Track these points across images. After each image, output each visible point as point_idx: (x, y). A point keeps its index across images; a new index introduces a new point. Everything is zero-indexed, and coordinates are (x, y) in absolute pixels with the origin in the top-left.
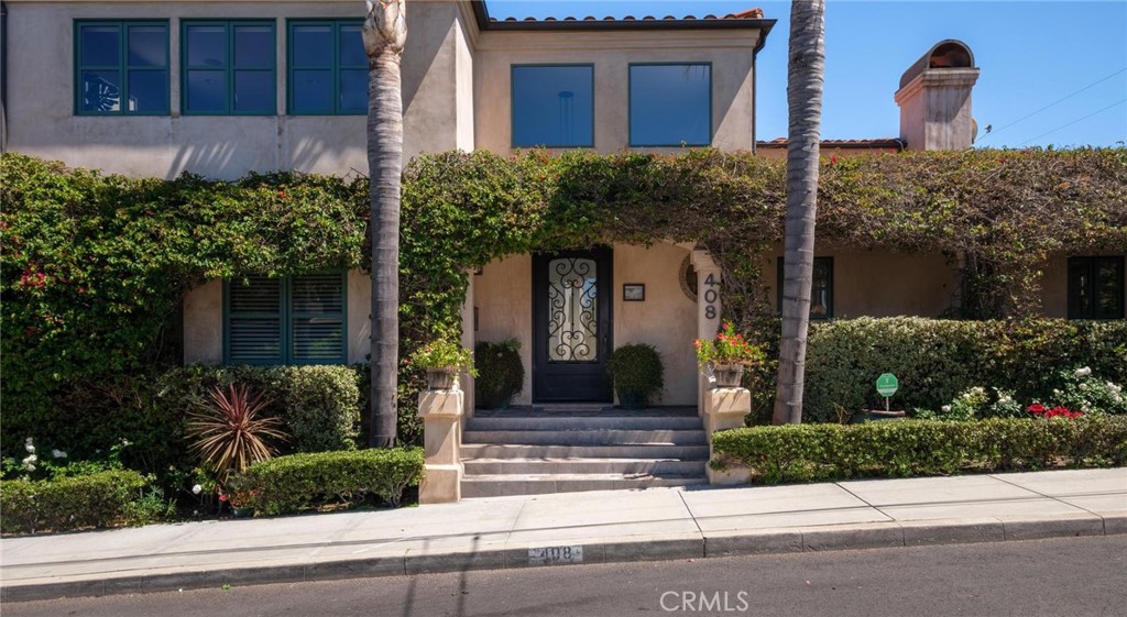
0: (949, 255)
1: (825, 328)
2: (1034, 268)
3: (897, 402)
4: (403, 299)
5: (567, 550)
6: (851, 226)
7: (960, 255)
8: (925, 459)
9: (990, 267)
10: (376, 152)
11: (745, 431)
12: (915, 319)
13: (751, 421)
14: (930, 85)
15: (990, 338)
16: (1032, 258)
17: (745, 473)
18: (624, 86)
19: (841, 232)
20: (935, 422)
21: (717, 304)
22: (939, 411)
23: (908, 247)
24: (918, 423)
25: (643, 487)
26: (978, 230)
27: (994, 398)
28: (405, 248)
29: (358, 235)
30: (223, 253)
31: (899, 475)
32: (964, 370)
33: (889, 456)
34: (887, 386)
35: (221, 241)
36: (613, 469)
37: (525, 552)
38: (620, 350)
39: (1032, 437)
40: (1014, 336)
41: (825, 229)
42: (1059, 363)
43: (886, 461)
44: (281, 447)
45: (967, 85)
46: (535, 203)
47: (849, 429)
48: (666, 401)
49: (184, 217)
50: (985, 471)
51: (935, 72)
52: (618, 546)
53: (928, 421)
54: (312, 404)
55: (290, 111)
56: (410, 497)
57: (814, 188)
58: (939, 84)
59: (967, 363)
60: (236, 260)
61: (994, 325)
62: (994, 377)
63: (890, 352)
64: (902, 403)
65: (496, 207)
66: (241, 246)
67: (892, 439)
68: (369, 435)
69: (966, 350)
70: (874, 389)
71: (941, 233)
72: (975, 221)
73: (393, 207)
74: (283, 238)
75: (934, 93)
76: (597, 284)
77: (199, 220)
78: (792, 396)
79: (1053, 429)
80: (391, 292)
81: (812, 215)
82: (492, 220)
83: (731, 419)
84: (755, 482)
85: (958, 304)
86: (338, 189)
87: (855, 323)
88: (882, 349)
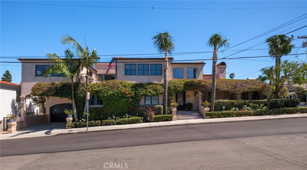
0: (229, 92)
1: (216, 101)
2: (240, 94)
3: (225, 109)
4: (168, 98)
5: (198, 123)
6: (219, 89)
7: (231, 92)
8: (229, 115)
9: (235, 94)
10: (165, 80)
11: (209, 112)
12: (227, 100)
13: (209, 111)
14: (220, 68)
15: (235, 102)
16: (240, 93)
17: (209, 117)
18: (187, 71)
19: (218, 90)
20: (230, 111)
21: (202, 98)
22: (230, 110)
23: (225, 92)
24: (227, 112)
25: (197, 119)
26: (234, 90)
27: (236, 109)
28: (168, 92)
29: (163, 90)
30: (150, 92)
31: (226, 117)
32: (232, 106)
33: (225, 115)
34: (224, 107)
35: (149, 91)
36: (193, 117)
37: (193, 123)
38: (187, 104)
39: (241, 113)
40: (238, 102)
41: (217, 90)
42: (242, 105)
43: (225, 116)
44: (155, 114)
45: (225, 68)
46: (182, 86)
47: (221, 112)
48: (193, 110)
49: (145, 88)
50: (235, 117)
51: (221, 66)
52: (203, 123)
53: (228, 111)
54: (158, 110)
55: (151, 75)
56: (171, 120)
57: (215, 85)
58: (221, 68)
59: (233, 105)
60: (151, 93)
61: (236, 101)
62: (236, 106)
63: (224, 104)
64: (226, 109)
65: (178, 87)
66: (152, 92)
67: (226, 113)
68: (164, 113)
69: (233, 103)
70: (222, 108)
71: (229, 90)
72: (233, 89)
73: (167, 87)
74: (156, 91)
75: (221, 69)
76: (183, 95)
77: (147, 89)
78: (213, 109)
79: (243, 112)
80: (167, 97)
81: (215, 88)
82: (178, 89)
83: (207, 111)
84: (210, 118)
85: (230, 98)
86: (161, 85)
87: (220, 100)
88: (223, 103)
